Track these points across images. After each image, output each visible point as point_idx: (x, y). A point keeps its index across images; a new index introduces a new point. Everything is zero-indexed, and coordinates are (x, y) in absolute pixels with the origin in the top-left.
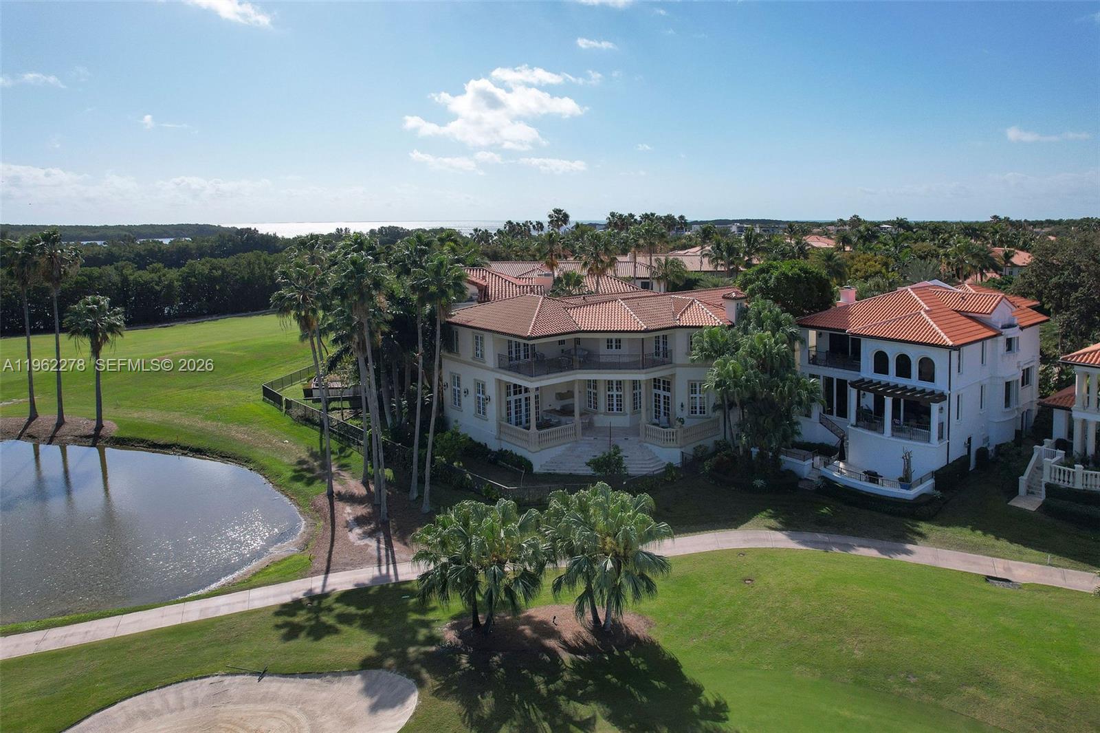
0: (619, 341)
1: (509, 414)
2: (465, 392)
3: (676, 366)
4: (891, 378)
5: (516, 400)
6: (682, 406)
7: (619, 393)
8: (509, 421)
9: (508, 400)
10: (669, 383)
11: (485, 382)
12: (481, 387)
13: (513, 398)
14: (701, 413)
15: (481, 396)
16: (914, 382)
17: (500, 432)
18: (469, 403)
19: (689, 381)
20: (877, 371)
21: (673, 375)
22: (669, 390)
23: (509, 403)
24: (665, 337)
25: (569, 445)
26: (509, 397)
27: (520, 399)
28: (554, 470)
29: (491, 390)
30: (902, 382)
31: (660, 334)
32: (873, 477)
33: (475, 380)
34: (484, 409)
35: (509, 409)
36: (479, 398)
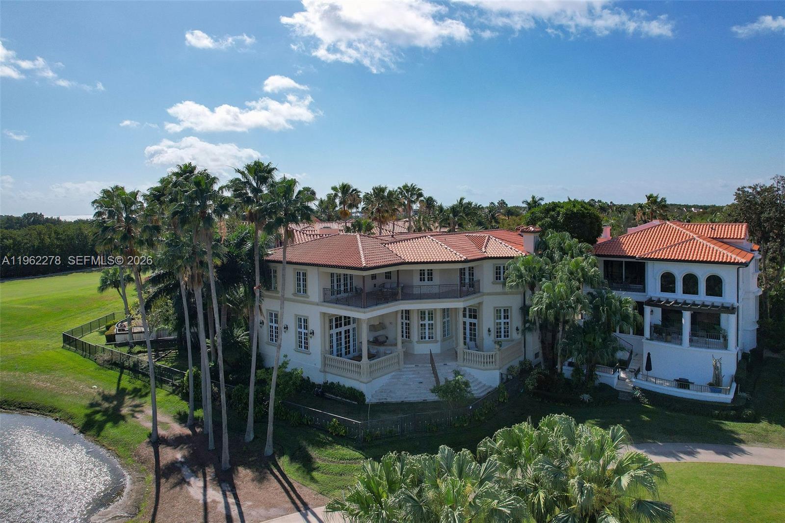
0: (430, 273)
1: (331, 347)
2: (285, 328)
3: (484, 294)
4: (679, 295)
5: (337, 333)
6: (489, 331)
7: (431, 322)
8: (332, 353)
9: (331, 333)
10: (475, 311)
11: (307, 317)
12: (303, 322)
13: (334, 331)
14: (505, 337)
15: (303, 331)
16: (702, 297)
17: (325, 364)
18: (289, 339)
19: (495, 308)
20: (664, 289)
21: (480, 304)
22: (475, 317)
23: (331, 336)
24: (471, 269)
25: (393, 373)
26: (331, 330)
27: (340, 332)
28: (386, 399)
29: (316, 324)
30: (690, 298)
31: (467, 266)
32: (683, 384)
33: (296, 315)
34: (306, 343)
35: (331, 342)
36: (300, 333)
